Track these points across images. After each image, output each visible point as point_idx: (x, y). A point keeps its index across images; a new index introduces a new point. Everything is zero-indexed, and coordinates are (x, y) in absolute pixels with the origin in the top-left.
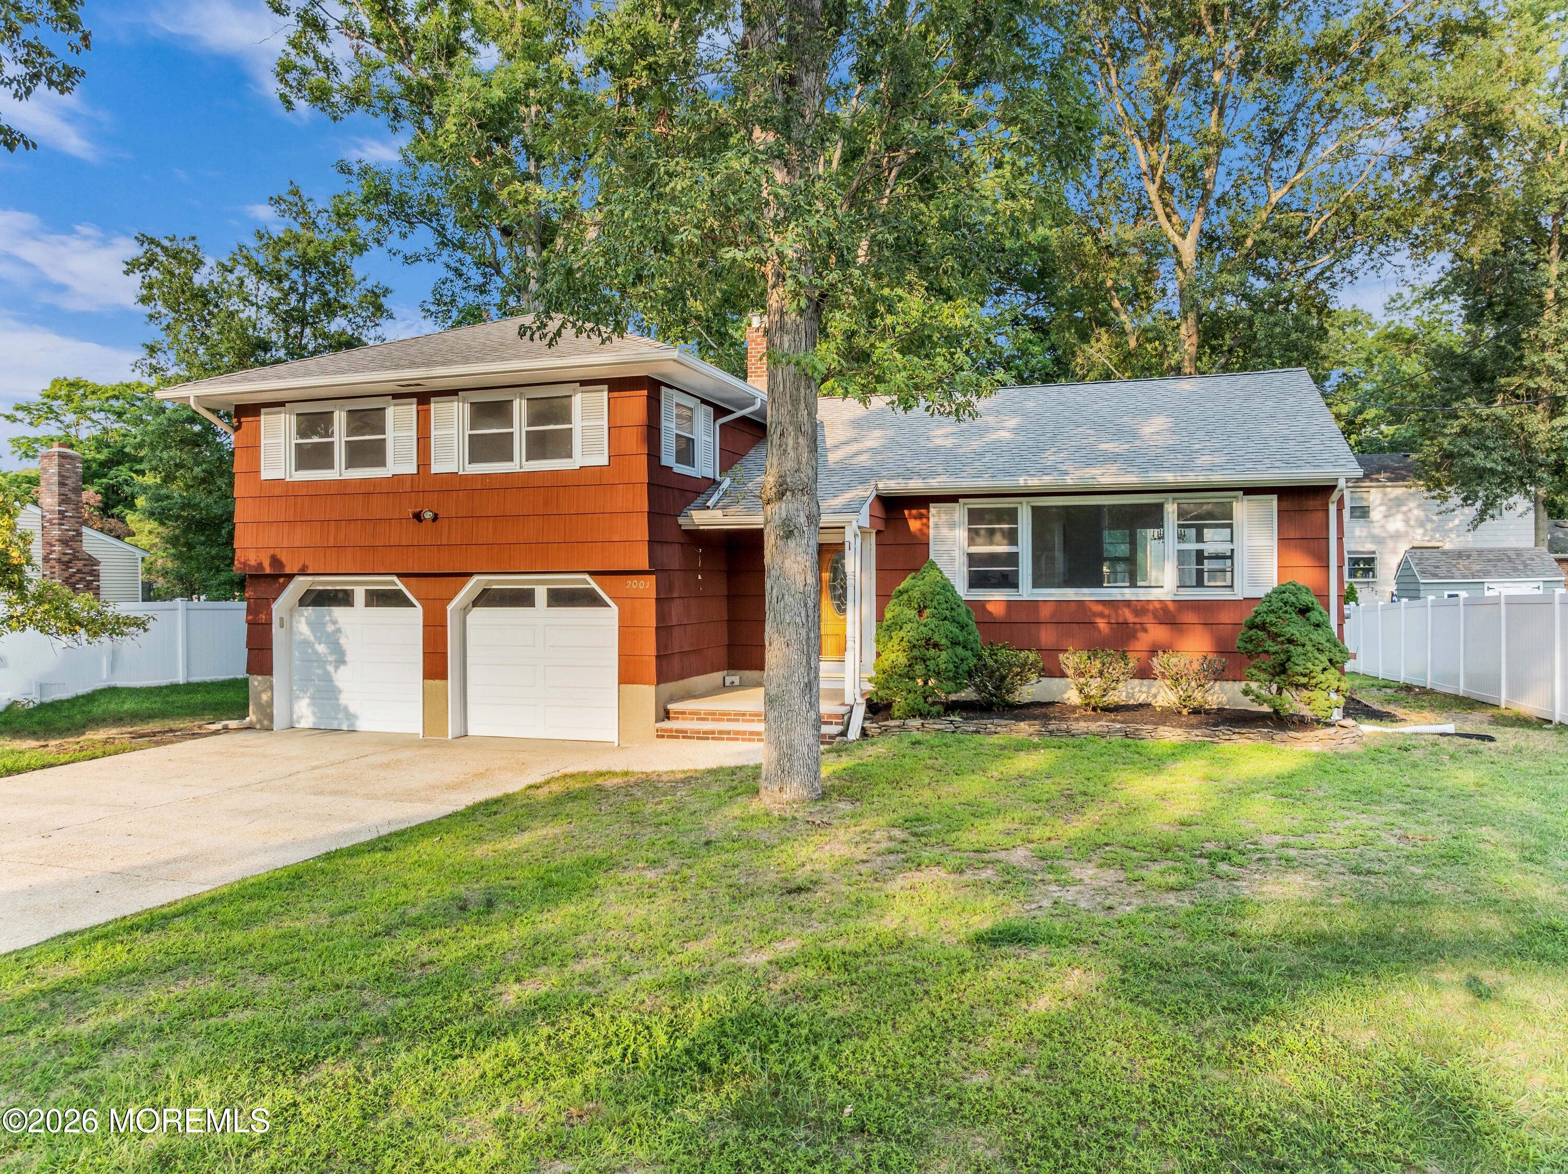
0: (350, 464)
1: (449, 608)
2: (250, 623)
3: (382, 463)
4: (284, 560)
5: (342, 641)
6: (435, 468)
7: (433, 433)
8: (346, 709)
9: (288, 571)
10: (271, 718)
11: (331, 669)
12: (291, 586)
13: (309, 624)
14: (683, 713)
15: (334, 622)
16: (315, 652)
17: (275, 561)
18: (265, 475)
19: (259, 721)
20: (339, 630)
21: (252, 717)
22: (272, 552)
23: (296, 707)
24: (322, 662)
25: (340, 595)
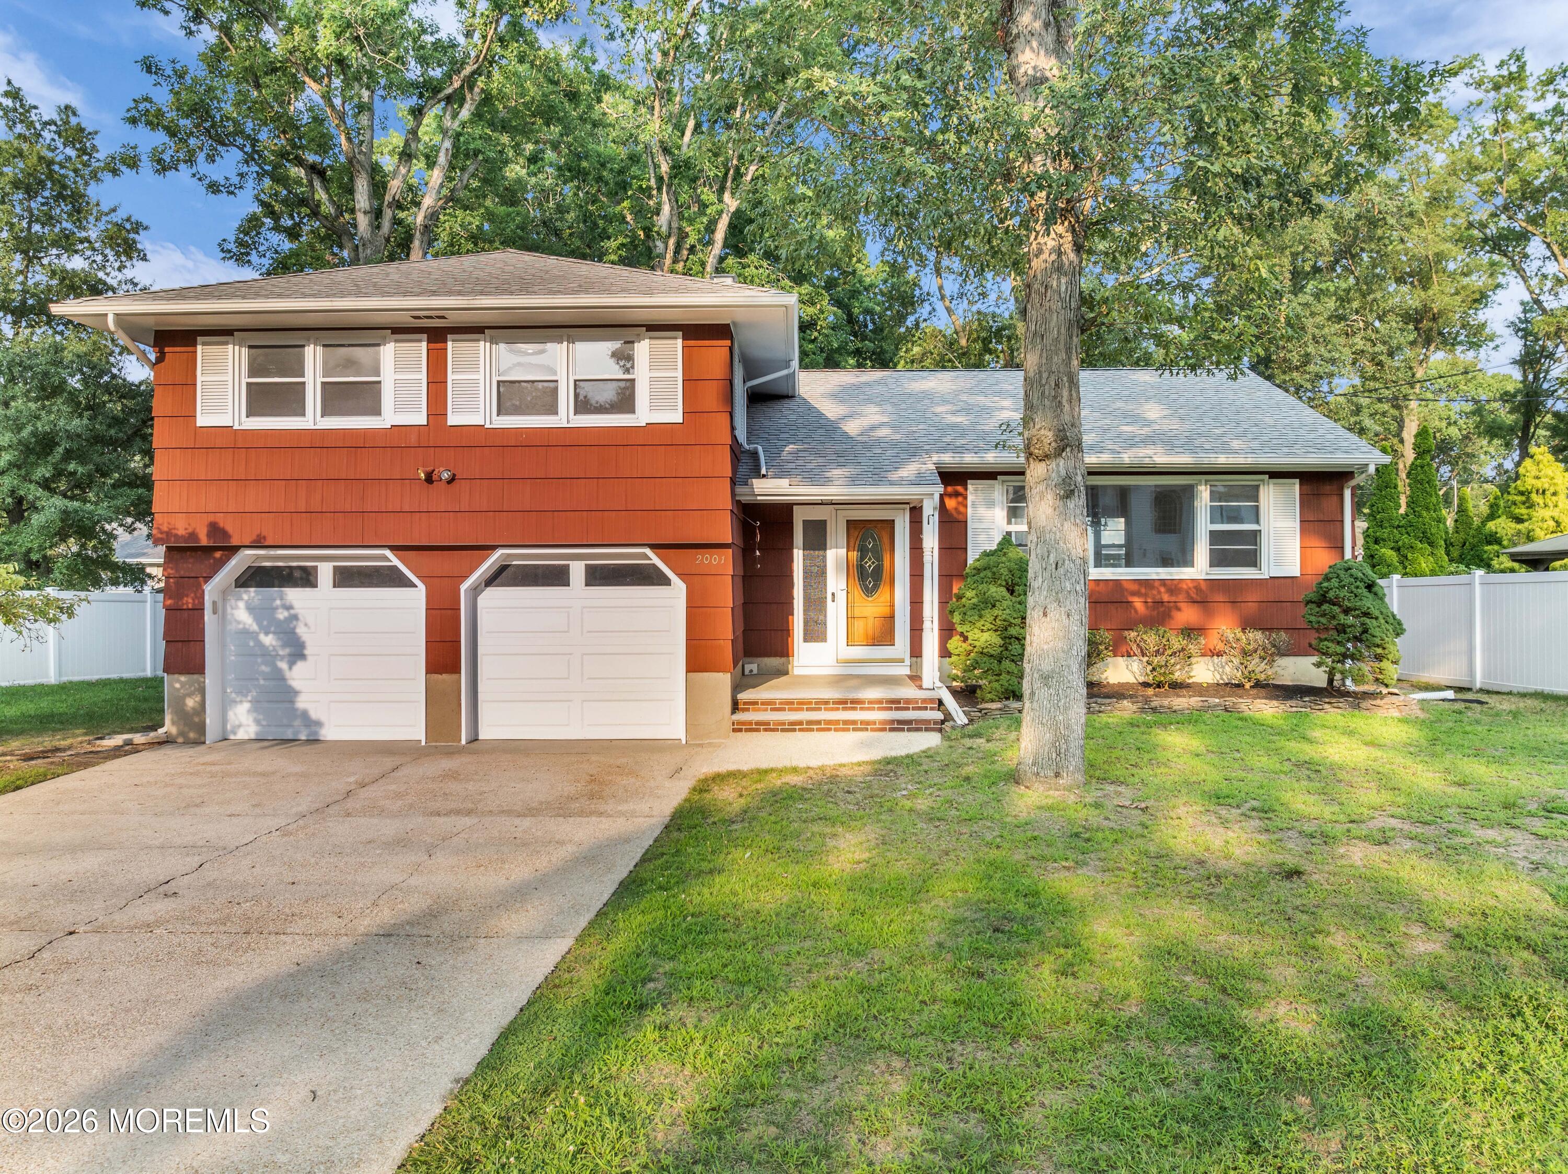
0: (326, 411)
1: (464, 587)
2: (168, 609)
3: (376, 411)
4: (229, 529)
5: (301, 630)
6: (454, 419)
7: (451, 377)
8: (305, 715)
9: (235, 542)
10: (201, 728)
11: (283, 665)
12: (233, 562)
13: (250, 609)
14: (756, 703)
15: (289, 608)
16: (260, 644)
17: (215, 529)
18: (202, 420)
19: (181, 733)
20: (295, 617)
21: (169, 727)
22: (211, 518)
23: (231, 715)
24: (268, 656)
25: (297, 574)
